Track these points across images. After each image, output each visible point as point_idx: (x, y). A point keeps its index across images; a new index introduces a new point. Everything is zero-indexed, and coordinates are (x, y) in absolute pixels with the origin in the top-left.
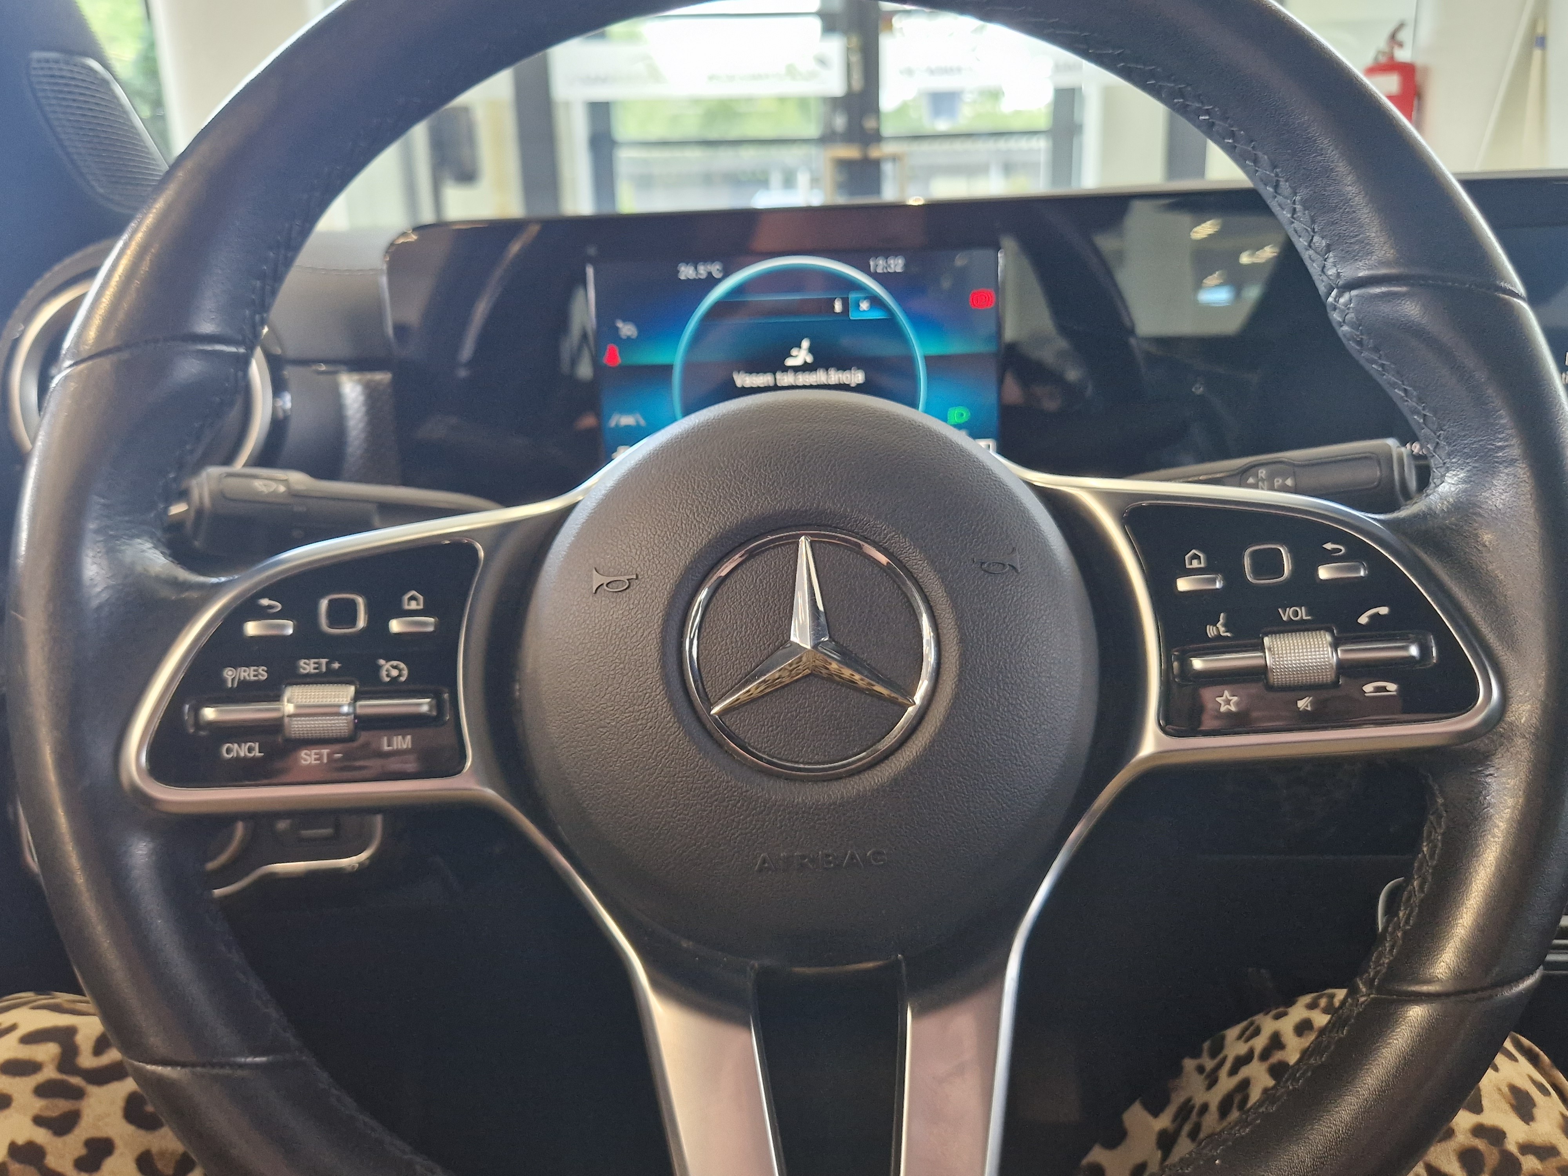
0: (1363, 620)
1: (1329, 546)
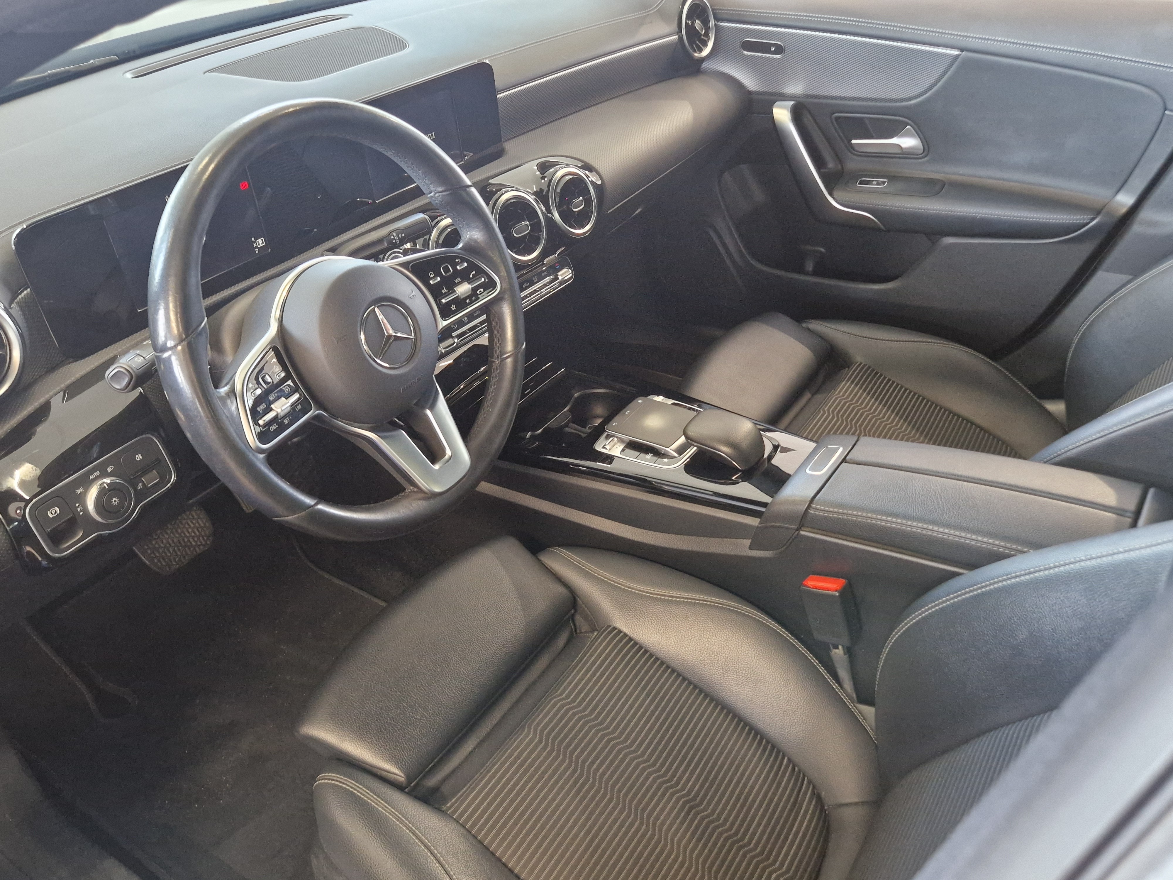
0: (471, 276)
1: (457, 260)
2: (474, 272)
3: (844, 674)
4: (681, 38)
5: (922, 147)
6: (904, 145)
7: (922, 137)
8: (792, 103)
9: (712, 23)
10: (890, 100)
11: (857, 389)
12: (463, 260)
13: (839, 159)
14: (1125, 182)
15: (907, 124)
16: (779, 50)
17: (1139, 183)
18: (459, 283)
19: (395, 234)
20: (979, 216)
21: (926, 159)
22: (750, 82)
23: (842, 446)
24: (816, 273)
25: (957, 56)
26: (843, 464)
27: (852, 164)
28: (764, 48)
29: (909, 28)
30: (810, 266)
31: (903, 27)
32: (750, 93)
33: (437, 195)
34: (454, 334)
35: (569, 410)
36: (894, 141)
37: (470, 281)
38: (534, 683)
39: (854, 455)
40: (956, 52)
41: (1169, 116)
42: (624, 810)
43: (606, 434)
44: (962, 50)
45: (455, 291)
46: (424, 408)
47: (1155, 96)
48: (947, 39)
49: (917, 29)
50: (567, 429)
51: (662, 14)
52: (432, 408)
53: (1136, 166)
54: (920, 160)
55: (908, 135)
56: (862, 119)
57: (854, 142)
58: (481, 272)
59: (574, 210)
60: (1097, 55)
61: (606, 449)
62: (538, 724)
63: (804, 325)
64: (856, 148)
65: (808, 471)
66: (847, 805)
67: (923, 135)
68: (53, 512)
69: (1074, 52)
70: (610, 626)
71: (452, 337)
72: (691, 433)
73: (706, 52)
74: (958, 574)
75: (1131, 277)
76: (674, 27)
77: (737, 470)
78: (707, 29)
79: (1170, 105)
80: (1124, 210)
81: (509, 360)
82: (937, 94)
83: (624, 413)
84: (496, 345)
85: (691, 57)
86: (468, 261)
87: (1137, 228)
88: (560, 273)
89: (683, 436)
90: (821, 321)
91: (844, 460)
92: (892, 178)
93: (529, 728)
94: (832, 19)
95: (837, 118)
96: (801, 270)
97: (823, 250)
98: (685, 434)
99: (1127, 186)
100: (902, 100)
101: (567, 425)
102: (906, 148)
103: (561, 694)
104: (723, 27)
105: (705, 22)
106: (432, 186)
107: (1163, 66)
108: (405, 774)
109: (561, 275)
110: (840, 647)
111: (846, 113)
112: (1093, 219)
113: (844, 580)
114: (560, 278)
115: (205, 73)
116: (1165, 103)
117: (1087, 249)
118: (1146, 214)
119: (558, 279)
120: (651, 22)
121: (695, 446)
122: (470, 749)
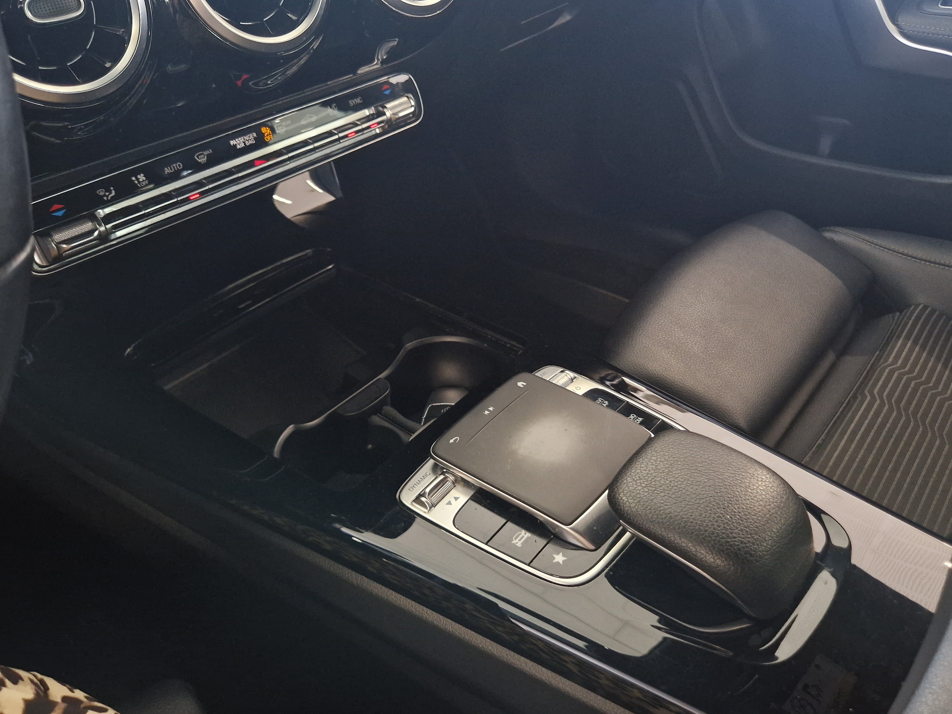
30: (826, 144)
34: (102, 212)
35: (387, 378)
43: (433, 461)
50: (376, 420)
61: (422, 504)
63: (828, 235)
71: (93, 218)
88: (388, 105)
90: (854, 231)
97: (845, 122)
101: (377, 410)
109: (392, 108)
114: (388, 114)
119: (384, 114)
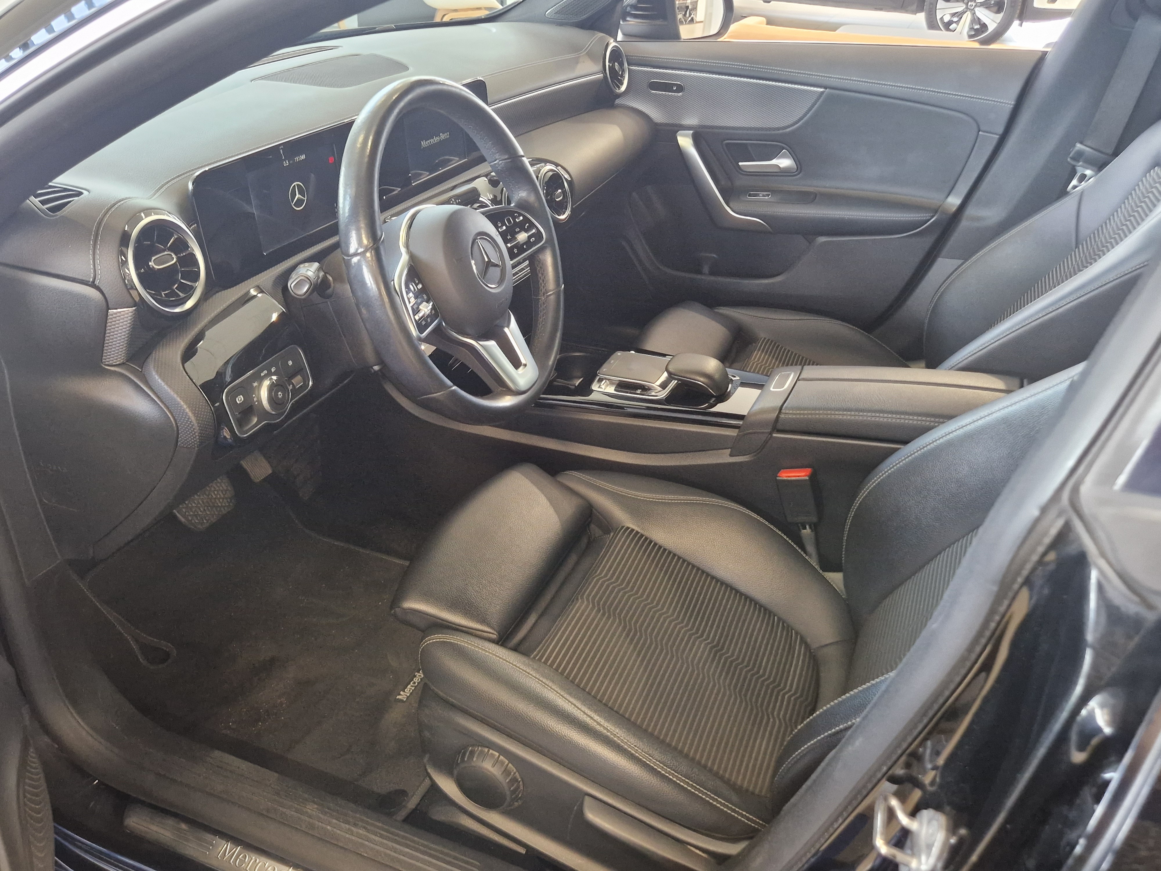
0: (526, 227)
1: (515, 214)
2: (528, 225)
3: (811, 548)
4: (605, 77)
5: (796, 167)
6: (781, 166)
7: (795, 157)
8: (691, 132)
9: (626, 65)
10: (770, 129)
11: (767, 356)
12: (520, 215)
13: (730, 179)
14: (953, 188)
15: (784, 148)
16: (680, 89)
17: (963, 188)
18: (519, 232)
19: (453, 200)
20: (847, 217)
21: (799, 176)
22: (656, 115)
23: (793, 371)
24: (712, 273)
25: (822, 93)
26: (798, 382)
27: (740, 181)
28: (667, 87)
29: (783, 71)
30: (706, 269)
31: (779, 70)
32: (656, 124)
33: (501, 162)
36: (774, 162)
37: (526, 231)
38: (570, 574)
39: (804, 375)
40: (822, 90)
41: (981, 135)
42: (668, 654)
43: (598, 378)
44: (826, 88)
45: (516, 238)
46: (503, 327)
47: (971, 121)
48: (813, 79)
49: (790, 72)
50: (556, 383)
51: (591, 55)
52: (508, 326)
53: (959, 176)
54: (794, 177)
55: (784, 156)
56: (746, 144)
57: (740, 164)
58: (532, 226)
59: (557, 200)
60: (927, 90)
61: (601, 388)
62: (589, 595)
63: (716, 310)
64: (742, 168)
65: (772, 389)
66: (827, 645)
67: (796, 156)
68: (240, 399)
69: (910, 88)
70: (624, 527)
72: (671, 368)
73: (623, 88)
74: (899, 449)
75: (962, 261)
76: (599, 67)
77: (713, 396)
78: (623, 71)
79: (982, 128)
80: (954, 209)
81: (552, 297)
82: (807, 123)
83: (610, 362)
84: (541, 285)
85: (612, 92)
86: (524, 216)
87: (964, 224)
89: (666, 372)
90: (728, 307)
91: (798, 379)
92: (774, 192)
93: (582, 598)
94: (723, 63)
95: (727, 144)
96: (699, 272)
97: (715, 256)
98: (667, 370)
99: (954, 191)
100: (778, 129)
101: (555, 380)
102: (783, 168)
103: (600, 574)
104: (635, 71)
105: (621, 65)
106: (498, 154)
107: (976, 98)
108: (497, 632)
110: (807, 527)
111: (736, 140)
112: (932, 217)
113: (810, 469)
115: (252, 81)
116: (978, 126)
117: (928, 242)
118: (971, 211)
120: (584, 62)
121: (675, 379)
122: (533, 621)
